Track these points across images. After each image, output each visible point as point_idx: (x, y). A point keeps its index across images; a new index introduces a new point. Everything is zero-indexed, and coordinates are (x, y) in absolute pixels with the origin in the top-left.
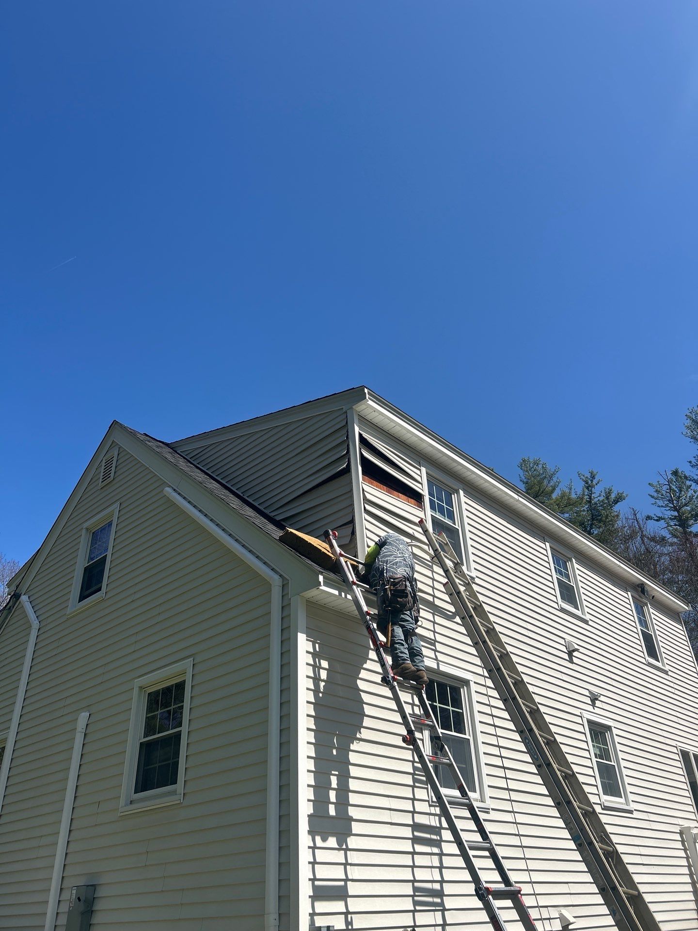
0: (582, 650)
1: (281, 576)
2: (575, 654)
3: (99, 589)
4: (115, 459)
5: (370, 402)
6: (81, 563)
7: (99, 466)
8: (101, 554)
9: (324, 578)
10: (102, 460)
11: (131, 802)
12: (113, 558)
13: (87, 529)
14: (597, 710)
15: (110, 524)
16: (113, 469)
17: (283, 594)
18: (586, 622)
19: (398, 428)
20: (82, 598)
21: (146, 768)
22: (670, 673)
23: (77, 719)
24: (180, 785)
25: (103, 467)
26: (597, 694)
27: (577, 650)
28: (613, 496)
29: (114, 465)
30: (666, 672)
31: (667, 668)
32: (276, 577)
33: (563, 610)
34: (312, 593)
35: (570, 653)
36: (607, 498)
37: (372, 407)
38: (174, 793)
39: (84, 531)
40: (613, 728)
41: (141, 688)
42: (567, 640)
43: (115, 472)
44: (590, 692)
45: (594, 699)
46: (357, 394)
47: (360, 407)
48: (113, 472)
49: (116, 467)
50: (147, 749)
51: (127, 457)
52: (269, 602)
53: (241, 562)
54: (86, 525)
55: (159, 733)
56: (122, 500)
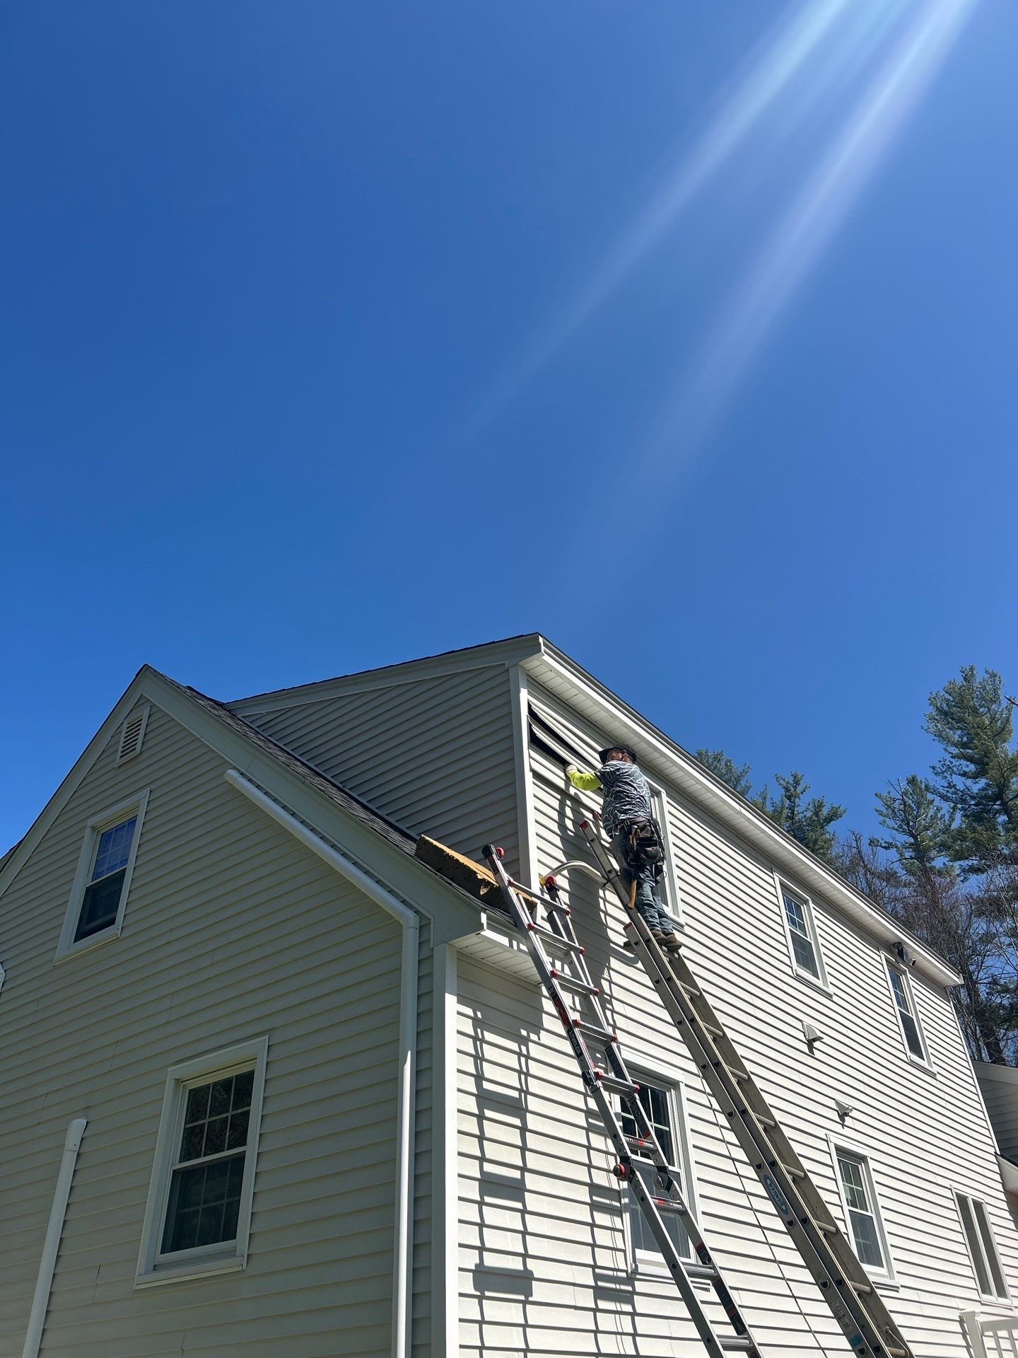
0: (826, 1039)
1: (417, 912)
2: (817, 1044)
3: (112, 922)
4: (144, 723)
5: (546, 658)
6: (82, 880)
7: (118, 732)
8: (114, 867)
9: (488, 918)
10: (122, 723)
11: (155, 1268)
12: (136, 875)
13: (93, 828)
14: (846, 1131)
15: (133, 822)
16: (141, 737)
17: (422, 940)
18: (829, 996)
19: (581, 698)
20: (81, 934)
21: (182, 1211)
22: (938, 1077)
23: (67, 1129)
24: (241, 1241)
25: (124, 735)
26: (847, 1106)
27: (819, 1039)
28: (825, 812)
29: (142, 732)
30: (933, 1075)
31: (935, 1069)
32: (411, 914)
33: (798, 978)
34: (469, 941)
35: (810, 1044)
36: (817, 814)
37: (548, 665)
38: (232, 1253)
39: (88, 831)
40: (869, 1159)
41: (178, 1082)
42: (805, 1024)
43: (143, 743)
44: (837, 1103)
45: (843, 1114)
46: (528, 644)
47: (532, 663)
48: (139, 742)
49: (145, 735)
50: (183, 1181)
51: (164, 720)
52: (399, 952)
53: (350, 887)
54: (91, 822)
55: (205, 1155)
56: (152, 786)
